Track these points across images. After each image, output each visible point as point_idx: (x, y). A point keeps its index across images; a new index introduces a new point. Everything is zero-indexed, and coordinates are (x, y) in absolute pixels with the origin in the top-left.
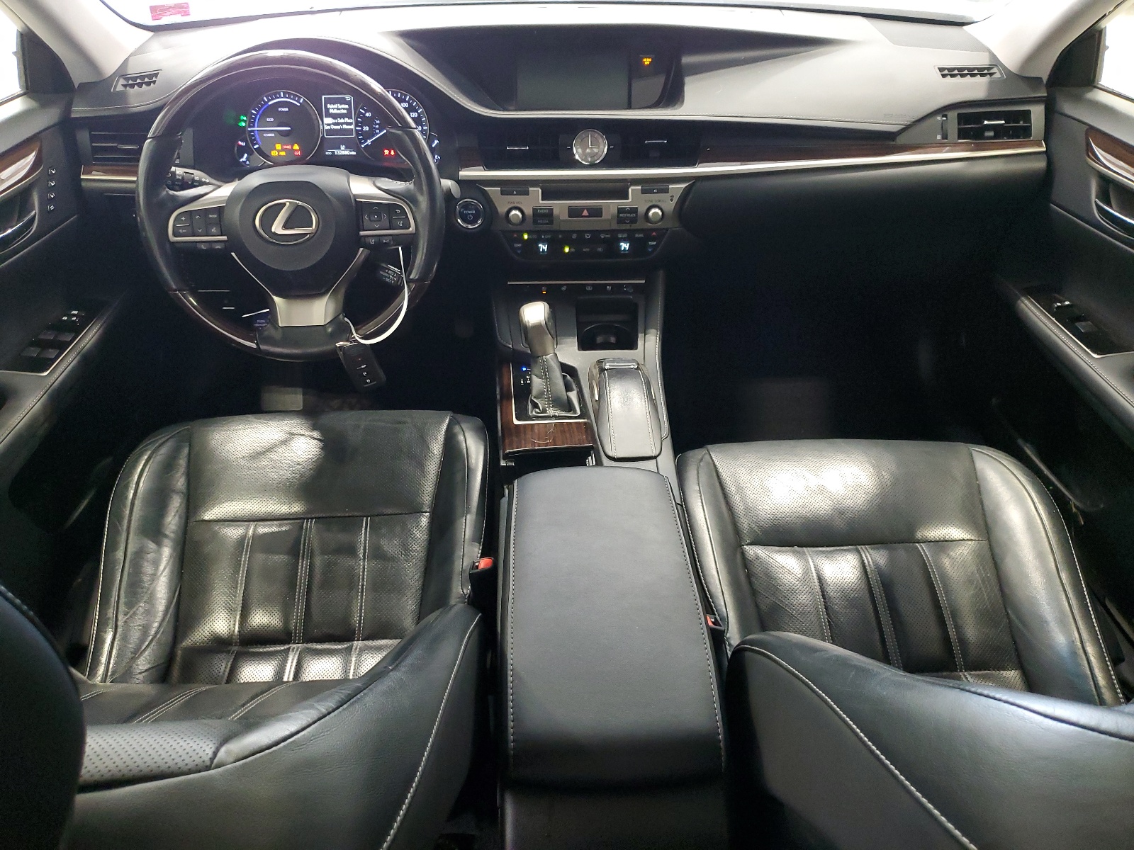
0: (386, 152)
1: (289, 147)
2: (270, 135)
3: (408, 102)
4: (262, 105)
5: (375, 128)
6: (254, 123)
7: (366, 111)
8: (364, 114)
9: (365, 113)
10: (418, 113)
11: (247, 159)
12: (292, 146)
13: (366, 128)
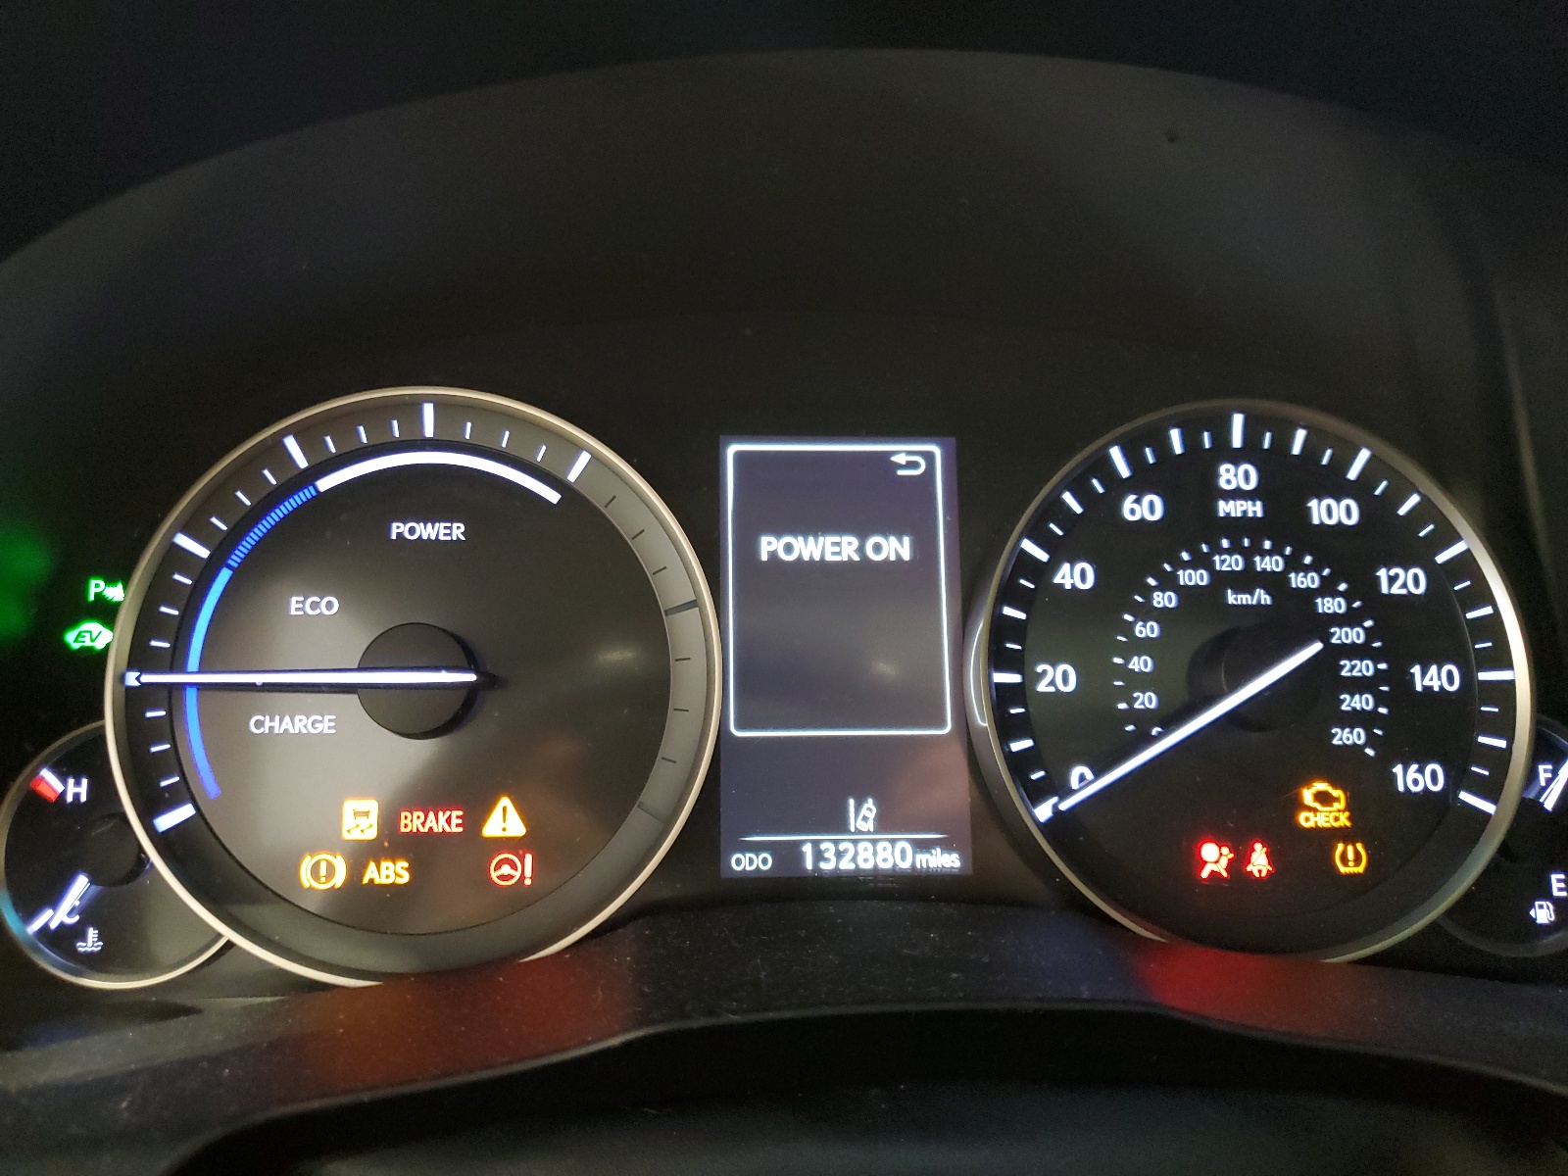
0: (1214, 858)
1: (446, 822)
2: (300, 724)
3: (1360, 490)
4: (269, 501)
5: (1124, 672)
6: (181, 632)
7: (1061, 551)
8: (1042, 573)
9: (1052, 566)
10: (1432, 570)
11: (90, 913)
12: (476, 815)
13: (1057, 678)
